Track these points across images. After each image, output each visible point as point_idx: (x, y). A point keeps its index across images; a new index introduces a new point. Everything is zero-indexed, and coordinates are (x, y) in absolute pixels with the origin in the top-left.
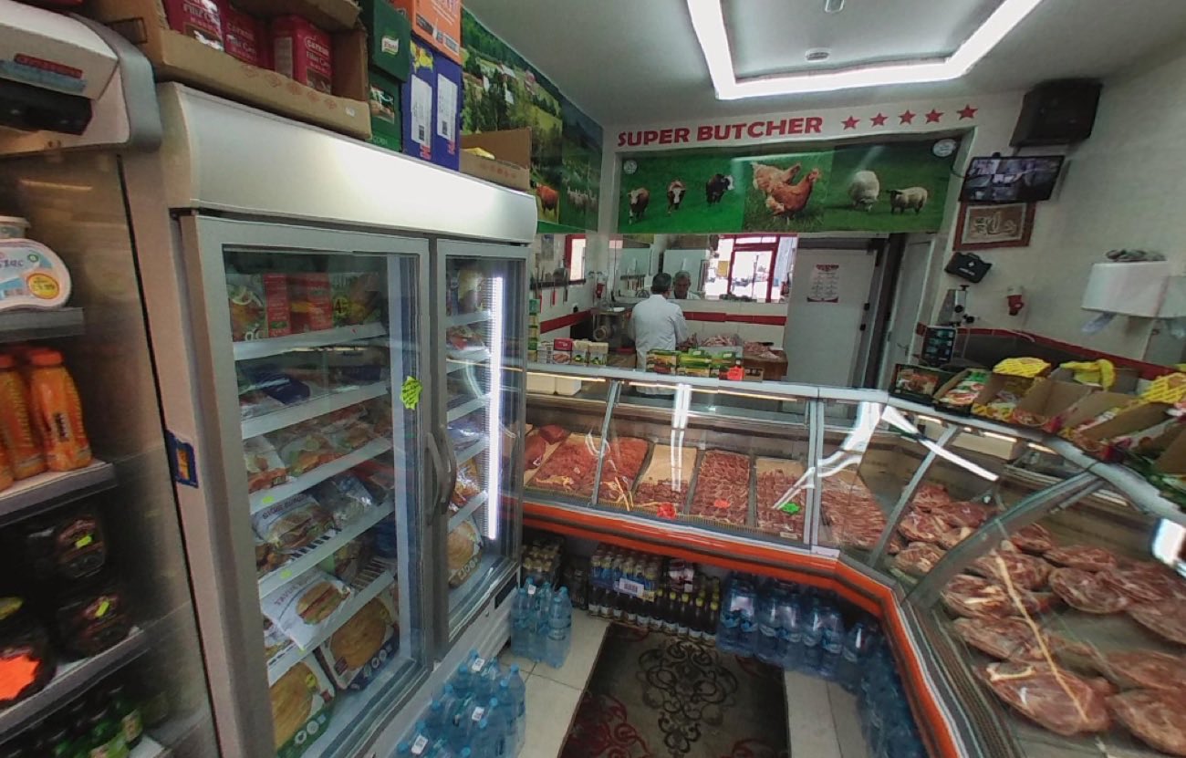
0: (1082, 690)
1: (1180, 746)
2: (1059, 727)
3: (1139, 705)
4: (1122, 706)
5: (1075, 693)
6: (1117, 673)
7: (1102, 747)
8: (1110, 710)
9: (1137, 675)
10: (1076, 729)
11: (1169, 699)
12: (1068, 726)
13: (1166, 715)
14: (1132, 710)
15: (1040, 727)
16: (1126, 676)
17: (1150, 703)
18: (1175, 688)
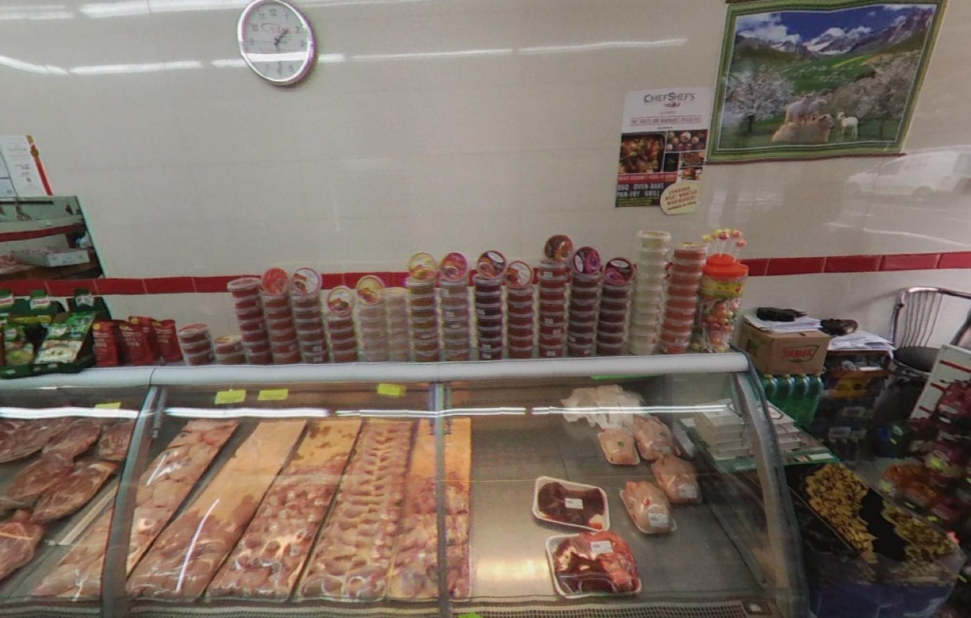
0: (15, 528)
1: (84, 498)
2: (24, 559)
3: (47, 505)
4: (41, 515)
5: (13, 533)
6: (21, 500)
7: (52, 543)
8: (37, 523)
9: (31, 491)
10: (32, 550)
11: (58, 487)
12: (27, 552)
13: (63, 494)
14: (47, 510)
15: (17, 571)
16: (26, 497)
17: (51, 498)
18: (55, 480)
